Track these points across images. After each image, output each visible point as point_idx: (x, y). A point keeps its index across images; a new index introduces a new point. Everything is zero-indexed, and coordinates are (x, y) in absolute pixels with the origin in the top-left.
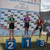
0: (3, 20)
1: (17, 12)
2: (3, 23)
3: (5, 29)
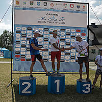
0: (19, 45)
2: (19, 50)
3: (22, 60)
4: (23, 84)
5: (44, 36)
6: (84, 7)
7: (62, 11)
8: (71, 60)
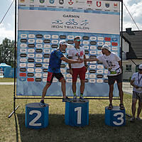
2: (25, 65)
3: (29, 80)
6: (115, 5)
7: (85, 11)
8: (98, 80)
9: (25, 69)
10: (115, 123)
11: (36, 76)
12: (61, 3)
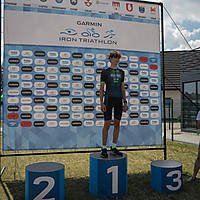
1: (69, 55)
2: (16, 101)
3: (23, 124)
4: (37, 182)
5: (73, 70)
6: (152, 10)
7: (110, 17)
8: (131, 121)
9: (16, 107)
10: (169, 187)
11: (36, 117)
12: (73, 4)
